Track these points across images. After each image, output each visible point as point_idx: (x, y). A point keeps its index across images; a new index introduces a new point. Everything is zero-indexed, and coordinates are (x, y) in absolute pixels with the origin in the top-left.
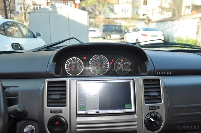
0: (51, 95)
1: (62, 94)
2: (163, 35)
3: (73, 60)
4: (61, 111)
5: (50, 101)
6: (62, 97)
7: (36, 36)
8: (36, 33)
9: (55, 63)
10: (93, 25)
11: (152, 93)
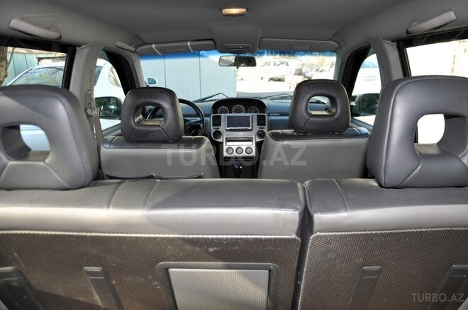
0: (214, 122)
3: (223, 107)
4: (219, 128)
5: (214, 124)
6: (219, 122)
9: (213, 109)
11: (261, 121)
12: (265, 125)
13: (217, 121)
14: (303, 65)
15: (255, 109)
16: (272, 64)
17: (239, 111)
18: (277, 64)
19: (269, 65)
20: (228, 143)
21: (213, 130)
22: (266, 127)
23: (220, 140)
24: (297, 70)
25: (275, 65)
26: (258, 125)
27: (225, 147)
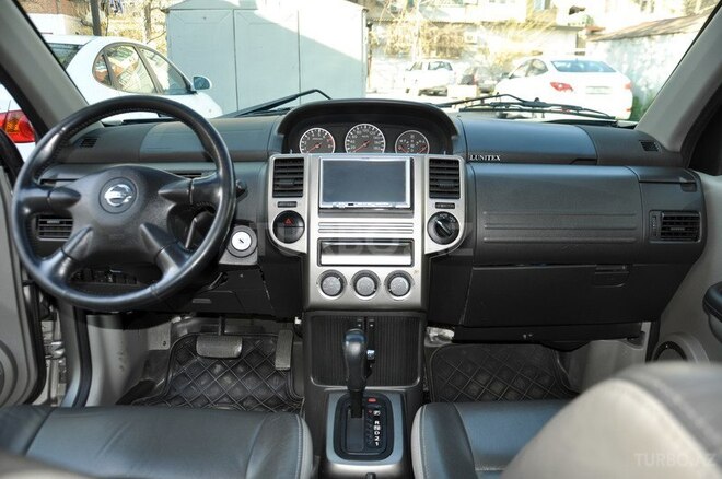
0: (278, 179)
1: (297, 179)
2: (628, 87)
3: (316, 132)
4: (295, 205)
5: (278, 189)
6: (297, 182)
7: (193, 89)
8: (195, 78)
9: (282, 136)
10: (386, 49)
11: (443, 182)
12: (456, 195)
13: (290, 179)
14: (475, 70)
15: (418, 138)
16: (425, 67)
17: (367, 145)
18: (433, 66)
19: (420, 68)
20: (326, 259)
21: (274, 209)
22: (460, 203)
23: (299, 246)
24: (465, 78)
25: (429, 68)
26: (433, 194)
27: (315, 271)
